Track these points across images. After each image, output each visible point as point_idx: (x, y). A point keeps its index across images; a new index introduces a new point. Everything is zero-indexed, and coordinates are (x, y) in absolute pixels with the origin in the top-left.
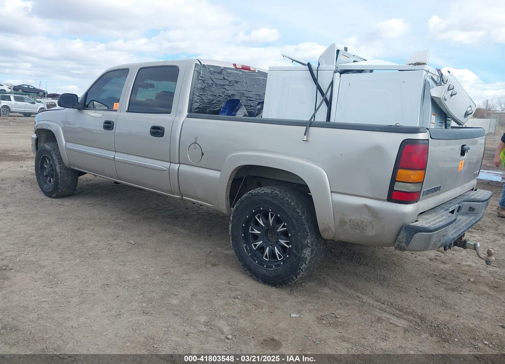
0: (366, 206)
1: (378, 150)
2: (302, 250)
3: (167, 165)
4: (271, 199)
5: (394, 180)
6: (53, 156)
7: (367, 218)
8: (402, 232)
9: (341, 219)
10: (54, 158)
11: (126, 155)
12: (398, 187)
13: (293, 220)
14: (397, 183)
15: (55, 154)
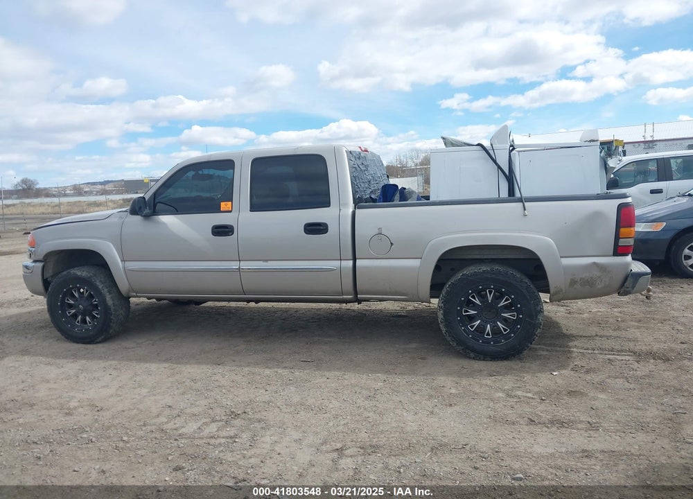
0: (595, 263)
1: (597, 215)
2: (537, 317)
3: (337, 263)
4: (494, 276)
5: (617, 237)
6: (98, 284)
7: (597, 273)
8: (629, 279)
9: (572, 279)
10: (100, 287)
11: (261, 262)
12: (622, 242)
13: (524, 291)
14: (621, 240)
15: (101, 281)
